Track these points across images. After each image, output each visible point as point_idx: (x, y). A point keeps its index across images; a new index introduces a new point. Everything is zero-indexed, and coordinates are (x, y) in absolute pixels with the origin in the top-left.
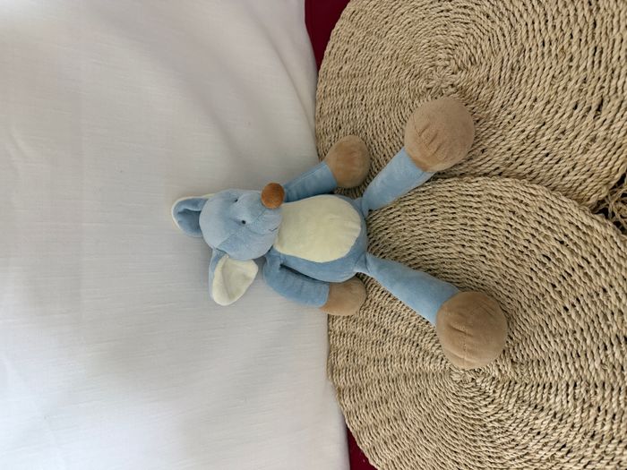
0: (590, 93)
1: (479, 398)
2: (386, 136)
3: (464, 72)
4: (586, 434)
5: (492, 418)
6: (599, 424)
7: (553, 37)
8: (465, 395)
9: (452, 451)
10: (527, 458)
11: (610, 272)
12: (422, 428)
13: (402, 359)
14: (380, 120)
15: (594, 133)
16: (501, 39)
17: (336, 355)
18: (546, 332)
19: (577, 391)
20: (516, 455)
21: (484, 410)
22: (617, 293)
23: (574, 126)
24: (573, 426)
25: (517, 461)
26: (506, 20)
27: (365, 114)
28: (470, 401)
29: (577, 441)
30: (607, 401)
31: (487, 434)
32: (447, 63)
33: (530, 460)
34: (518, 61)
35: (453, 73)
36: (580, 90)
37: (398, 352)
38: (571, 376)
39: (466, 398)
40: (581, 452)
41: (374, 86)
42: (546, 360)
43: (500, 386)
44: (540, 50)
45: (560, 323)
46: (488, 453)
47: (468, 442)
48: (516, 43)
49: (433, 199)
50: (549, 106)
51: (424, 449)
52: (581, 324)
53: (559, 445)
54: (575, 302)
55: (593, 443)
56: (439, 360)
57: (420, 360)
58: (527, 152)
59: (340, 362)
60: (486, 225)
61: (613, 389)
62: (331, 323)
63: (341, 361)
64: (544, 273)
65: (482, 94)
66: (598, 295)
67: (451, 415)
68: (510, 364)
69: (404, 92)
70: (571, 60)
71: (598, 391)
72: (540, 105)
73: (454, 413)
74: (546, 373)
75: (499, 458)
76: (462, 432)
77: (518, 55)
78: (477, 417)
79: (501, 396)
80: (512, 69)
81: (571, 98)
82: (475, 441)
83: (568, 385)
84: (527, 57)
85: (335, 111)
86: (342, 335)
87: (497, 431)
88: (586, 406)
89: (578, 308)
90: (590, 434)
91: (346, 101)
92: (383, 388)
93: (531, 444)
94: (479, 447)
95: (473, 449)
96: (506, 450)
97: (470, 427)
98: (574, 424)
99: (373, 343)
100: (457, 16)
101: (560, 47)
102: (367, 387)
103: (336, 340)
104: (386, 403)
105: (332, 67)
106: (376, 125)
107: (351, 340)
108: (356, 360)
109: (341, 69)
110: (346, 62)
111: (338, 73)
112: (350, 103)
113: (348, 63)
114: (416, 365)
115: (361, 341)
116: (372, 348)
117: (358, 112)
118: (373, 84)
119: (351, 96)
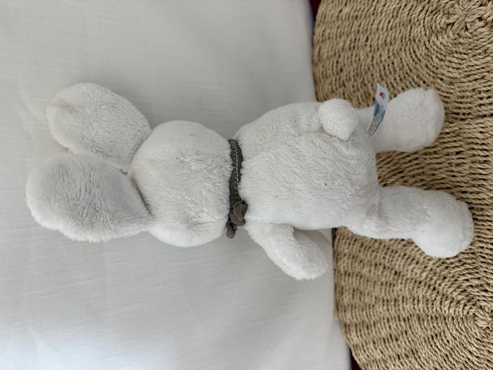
2: (397, 76)
13: (416, 300)
14: (388, 60)
17: (342, 293)
27: (370, 55)
35: (481, 5)
37: (411, 294)
41: (381, 27)
49: (460, 140)
56: (462, 306)
57: (437, 303)
59: (346, 300)
67: (474, 359)
69: (417, 30)
73: (478, 357)
85: (335, 54)
86: (347, 274)
91: (348, 43)
92: (394, 326)
99: (382, 284)
102: (374, 324)
103: (341, 279)
104: (397, 340)
105: (330, 11)
106: (384, 66)
107: (356, 279)
108: (362, 299)
109: (341, 11)
110: (346, 5)
111: (338, 16)
112: (352, 45)
113: (348, 5)
114: (432, 308)
115: (368, 281)
116: (381, 289)
117: (361, 54)
118: (379, 24)
119: (353, 38)
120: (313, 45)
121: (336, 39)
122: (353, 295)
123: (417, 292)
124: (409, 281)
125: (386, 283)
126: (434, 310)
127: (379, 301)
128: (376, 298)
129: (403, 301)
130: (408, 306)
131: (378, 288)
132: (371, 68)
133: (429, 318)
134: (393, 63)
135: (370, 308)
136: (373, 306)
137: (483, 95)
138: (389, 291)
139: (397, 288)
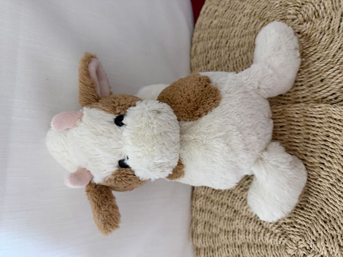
3: (309, 23)
13: (247, 232)
14: (239, 57)
17: (196, 224)
27: (228, 53)
35: (300, 24)
37: (244, 227)
41: (236, 34)
49: (283, 118)
56: (277, 238)
57: (262, 235)
59: (199, 230)
60: (326, 141)
62: (194, 201)
65: (323, 39)
85: (205, 51)
86: (202, 210)
91: (214, 44)
92: (231, 251)
99: (225, 219)
102: (218, 248)
103: (197, 214)
105: (205, 22)
106: (236, 61)
107: (208, 215)
108: (211, 229)
109: (212, 22)
110: (215, 19)
111: (209, 26)
112: (217, 45)
113: (217, 19)
114: (258, 238)
115: (216, 216)
116: (224, 222)
117: (222, 51)
118: (235, 33)
119: (218, 41)
120: (192, 44)
121: (207, 41)
122: (205, 226)
123: (248, 226)
124: (243, 217)
125: (228, 218)
126: (259, 240)
127: (222, 231)
128: (220, 229)
129: (238, 233)
130: (242, 236)
131: (222, 222)
132: (228, 62)
133: (256, 246)
134: (242, 59)
135: (215, 237)
136: (218, 235)
138: (229, 224)
139: (235, 223)
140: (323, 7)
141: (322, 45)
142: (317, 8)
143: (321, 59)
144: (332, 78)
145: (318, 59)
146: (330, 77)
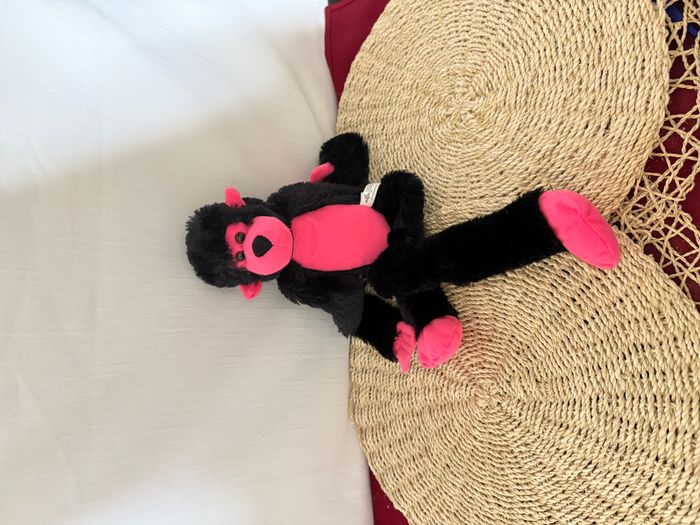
0: (599, 113)
1: (506, 423)
2: (407, 164)
3: (482, 98)
4: (609, 448)
5: (519, 442)
6: (622, 435)
7: (564, 63)
8: (491, 421)
9: (479, 483)
10: (555, 479)
11: (625, 281)
12: (448, 462)
13: (427, 390)
15: (605, 149)
16: (516, 66)
18: (569, 348)
19: (600, 404)
20: (543, 479)
21: (511, 435)
22: (632, 302)
23: (586, 144)
24: (597, 442)
25: (545, 484)
26: (519, 48)
28: (497, 427)
29: (602, 455)
30: (629, 410)
31: (514, 460)
32: (466, 90)
33: (558, 482)
34: (532, 86)
35: (471, 100)
36: (590, 111)
37: (422, 384)
38: (593, 390)
39: (492, 424)
40: (606, 467)
42: (570, 376)
43: (525, 407)
44: (552, 75)
45: (581, 336)
46: (515, 481)
47: (496, 471)
48: (530, 69)
50: (562, 126)
51: (450, 485)
52: (601, 336)
53: (585, 463)
54: (594, 314)
55: (617, 456)
56: (464, 387)
57: (445, 389)
58: (543, 171)
59: (363, 401)
61: (633, 399)
63: (363, 399)
64: (564, 287)
65: (499, 118)
66: (615, 305)
67: (478, 444)
68: (534, 383)
69: (424, 120)
70: (581, 83)
71: (619, 401)
72: (554, 126)
73: (482, 442)
74: (570, 389)
75: (527, 484)
76: (489, 462)
77: (532, 81)
78: (505, 443)
79: (527, 419)
80: (527, 94)
81: (582, 118)
82: (502, 469)
83: (591, 399)
84: (540, 81)
86: (364, 371)
87: (524, 456)
88: (609, 418)
89: (597, 320)
90: (615, 447)
92: (408, 423)
93: (558, 465)
94: (507, 476)
95: (501, 478)
96: (533, 474)
97: (498, 455)
98: (598, 438)
99: (396, 377)
100: (474, 45)
101: (570, 71)
102: (390, 424)
103: (358, 377)
104: (411, 439)
107: (373, 376)
108: (379, 397)
111: (359, 105)
114: (441, 395)
116: (395, 382)
122: (370, 393)
123: (427, 381)
125: (400, 375)
126: (443, 397)
127: (394, 396)
128: (391, 394)
129: (415, 393)
130: (420, 398)
131: (392, 382)
133: (439, 408)
134: (404, 151)
135: (385, 407)
136: (389, 403)
137: (474, 179)
138: (403, 383)
139: (409, 380)
140: (496, 78)
141: (498, 126)
142: (490, 78)
143: (498, 145)
144: (512, 169)
145: (496, 145)
146: (510, 167)
